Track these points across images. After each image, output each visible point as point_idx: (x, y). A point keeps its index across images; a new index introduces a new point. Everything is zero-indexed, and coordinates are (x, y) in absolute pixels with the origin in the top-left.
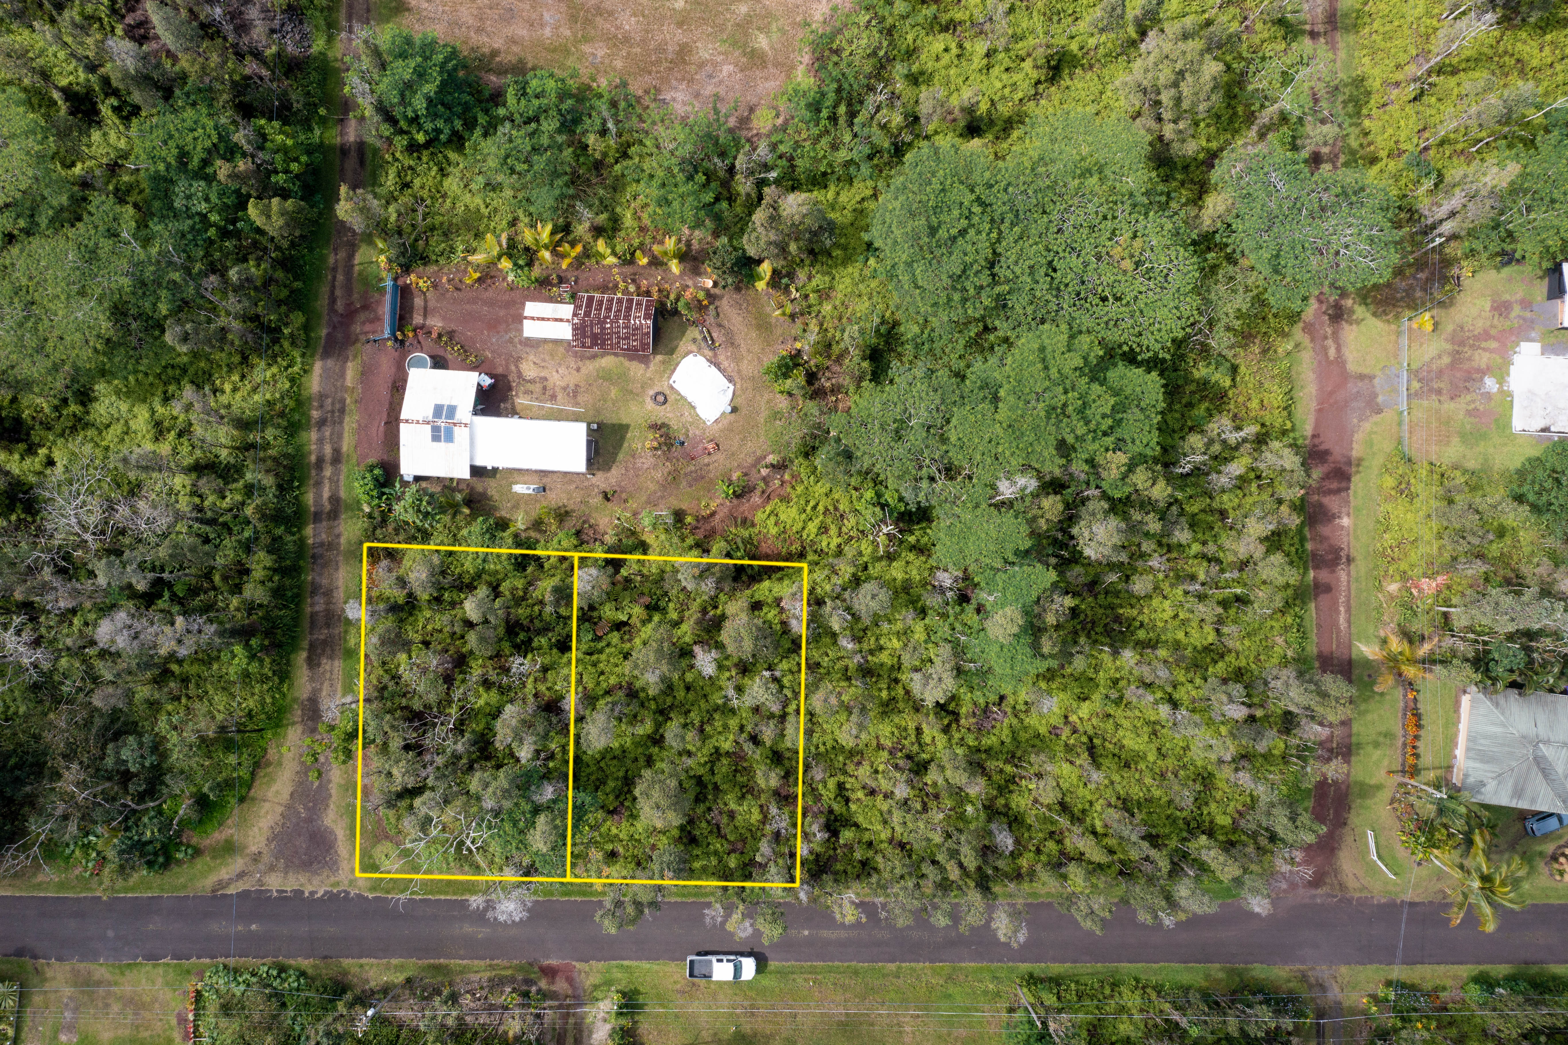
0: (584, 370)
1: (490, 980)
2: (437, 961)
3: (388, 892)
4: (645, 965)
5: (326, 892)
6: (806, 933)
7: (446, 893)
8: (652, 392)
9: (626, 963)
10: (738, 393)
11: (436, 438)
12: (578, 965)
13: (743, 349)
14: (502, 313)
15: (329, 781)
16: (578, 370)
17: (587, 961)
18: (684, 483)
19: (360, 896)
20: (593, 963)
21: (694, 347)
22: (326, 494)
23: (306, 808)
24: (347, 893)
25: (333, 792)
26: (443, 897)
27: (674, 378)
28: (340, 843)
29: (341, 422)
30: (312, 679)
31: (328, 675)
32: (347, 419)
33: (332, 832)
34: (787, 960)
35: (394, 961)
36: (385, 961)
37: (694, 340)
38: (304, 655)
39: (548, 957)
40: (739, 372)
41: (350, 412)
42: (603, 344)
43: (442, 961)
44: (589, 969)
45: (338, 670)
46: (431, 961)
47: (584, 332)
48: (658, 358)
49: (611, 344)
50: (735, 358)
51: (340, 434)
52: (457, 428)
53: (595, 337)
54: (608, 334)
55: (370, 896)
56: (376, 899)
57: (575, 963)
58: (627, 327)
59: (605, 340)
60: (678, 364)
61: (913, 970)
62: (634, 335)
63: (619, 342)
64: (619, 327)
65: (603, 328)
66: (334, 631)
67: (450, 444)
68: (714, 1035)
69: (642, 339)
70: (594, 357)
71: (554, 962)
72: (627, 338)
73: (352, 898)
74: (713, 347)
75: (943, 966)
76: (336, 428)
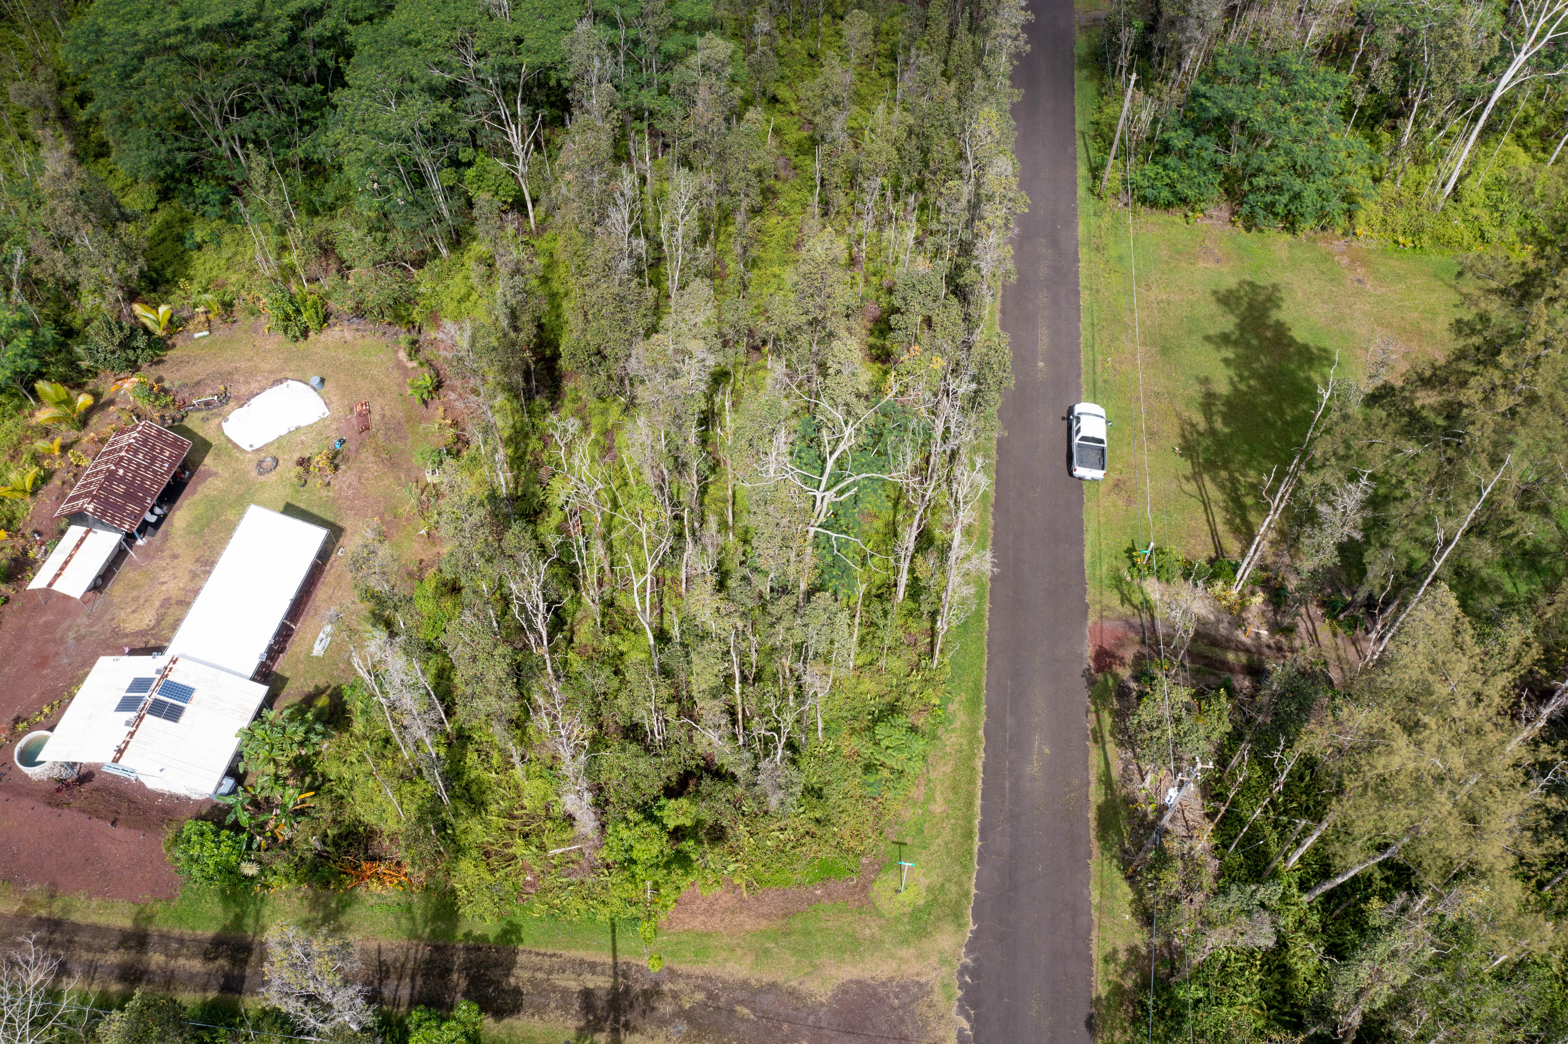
0: (178, 551)
1: (1121, 744)
2: (1093, 824)
3: (967, 894)
4: (1089, 538)
5: (962, 1011)
6: (1041, 364)
7: (971, 795)
8: (254, 473)
9: (1087, 556)
10: (299, 375)
11: (174, 714)
12: (1092, 618)
13: (243, 365)
14: (29, 647)
15: (744, 984)
16: (175, 557)
17: (1087, 606)
18: (399, 444)
19: (972, 946)
20: (1088, 599)
21: (214, 422)
22: (196, 965)
24: (964, 970)
25: (766, 979)
26: (978, 802)
27: (245, 446)
28: (866, 975)
29: (77, 928)
30: (540, 1010)
31: (540, 975)
32: (76, 917)
33: (844, 989)
34: (1079, 386)
35: (1095, 897)
36: (1095, 914)
37: (205, 420)
38: (489, 1022)
39: (1081, 657)
40: (271, 372)
41: (66, 909)
42: (147, 492)
43: (1092, 814)
44: (1098, 607)
45: (538, 954)
46: (1093, 834)
47: (114, 505)
48: (208, 461)
49: (153, 482)
50: (251, 374)
51: (97, 931)
52: (172, 677)
53: (130, 496)
54: (134, 478)
55: (972, 927)
56: (976, 917)
57: (1090, 623)
58: (136, 452)
59: (141, 487)
60: (229, 440)
61: (1089, 277)
62: (153, 448)
63: (155, 472)
64: (130, 460)
65: (122, 480)
66: (459, 958)
67: (195, 695)
68: (1187, 479)
69: (165, 443)
70: (166, 535)
71: (1089, 651)
72: (153, 459)
73: (975, 960)
74: (225, 398)
75: (1084, 253)
76: (83, 938)
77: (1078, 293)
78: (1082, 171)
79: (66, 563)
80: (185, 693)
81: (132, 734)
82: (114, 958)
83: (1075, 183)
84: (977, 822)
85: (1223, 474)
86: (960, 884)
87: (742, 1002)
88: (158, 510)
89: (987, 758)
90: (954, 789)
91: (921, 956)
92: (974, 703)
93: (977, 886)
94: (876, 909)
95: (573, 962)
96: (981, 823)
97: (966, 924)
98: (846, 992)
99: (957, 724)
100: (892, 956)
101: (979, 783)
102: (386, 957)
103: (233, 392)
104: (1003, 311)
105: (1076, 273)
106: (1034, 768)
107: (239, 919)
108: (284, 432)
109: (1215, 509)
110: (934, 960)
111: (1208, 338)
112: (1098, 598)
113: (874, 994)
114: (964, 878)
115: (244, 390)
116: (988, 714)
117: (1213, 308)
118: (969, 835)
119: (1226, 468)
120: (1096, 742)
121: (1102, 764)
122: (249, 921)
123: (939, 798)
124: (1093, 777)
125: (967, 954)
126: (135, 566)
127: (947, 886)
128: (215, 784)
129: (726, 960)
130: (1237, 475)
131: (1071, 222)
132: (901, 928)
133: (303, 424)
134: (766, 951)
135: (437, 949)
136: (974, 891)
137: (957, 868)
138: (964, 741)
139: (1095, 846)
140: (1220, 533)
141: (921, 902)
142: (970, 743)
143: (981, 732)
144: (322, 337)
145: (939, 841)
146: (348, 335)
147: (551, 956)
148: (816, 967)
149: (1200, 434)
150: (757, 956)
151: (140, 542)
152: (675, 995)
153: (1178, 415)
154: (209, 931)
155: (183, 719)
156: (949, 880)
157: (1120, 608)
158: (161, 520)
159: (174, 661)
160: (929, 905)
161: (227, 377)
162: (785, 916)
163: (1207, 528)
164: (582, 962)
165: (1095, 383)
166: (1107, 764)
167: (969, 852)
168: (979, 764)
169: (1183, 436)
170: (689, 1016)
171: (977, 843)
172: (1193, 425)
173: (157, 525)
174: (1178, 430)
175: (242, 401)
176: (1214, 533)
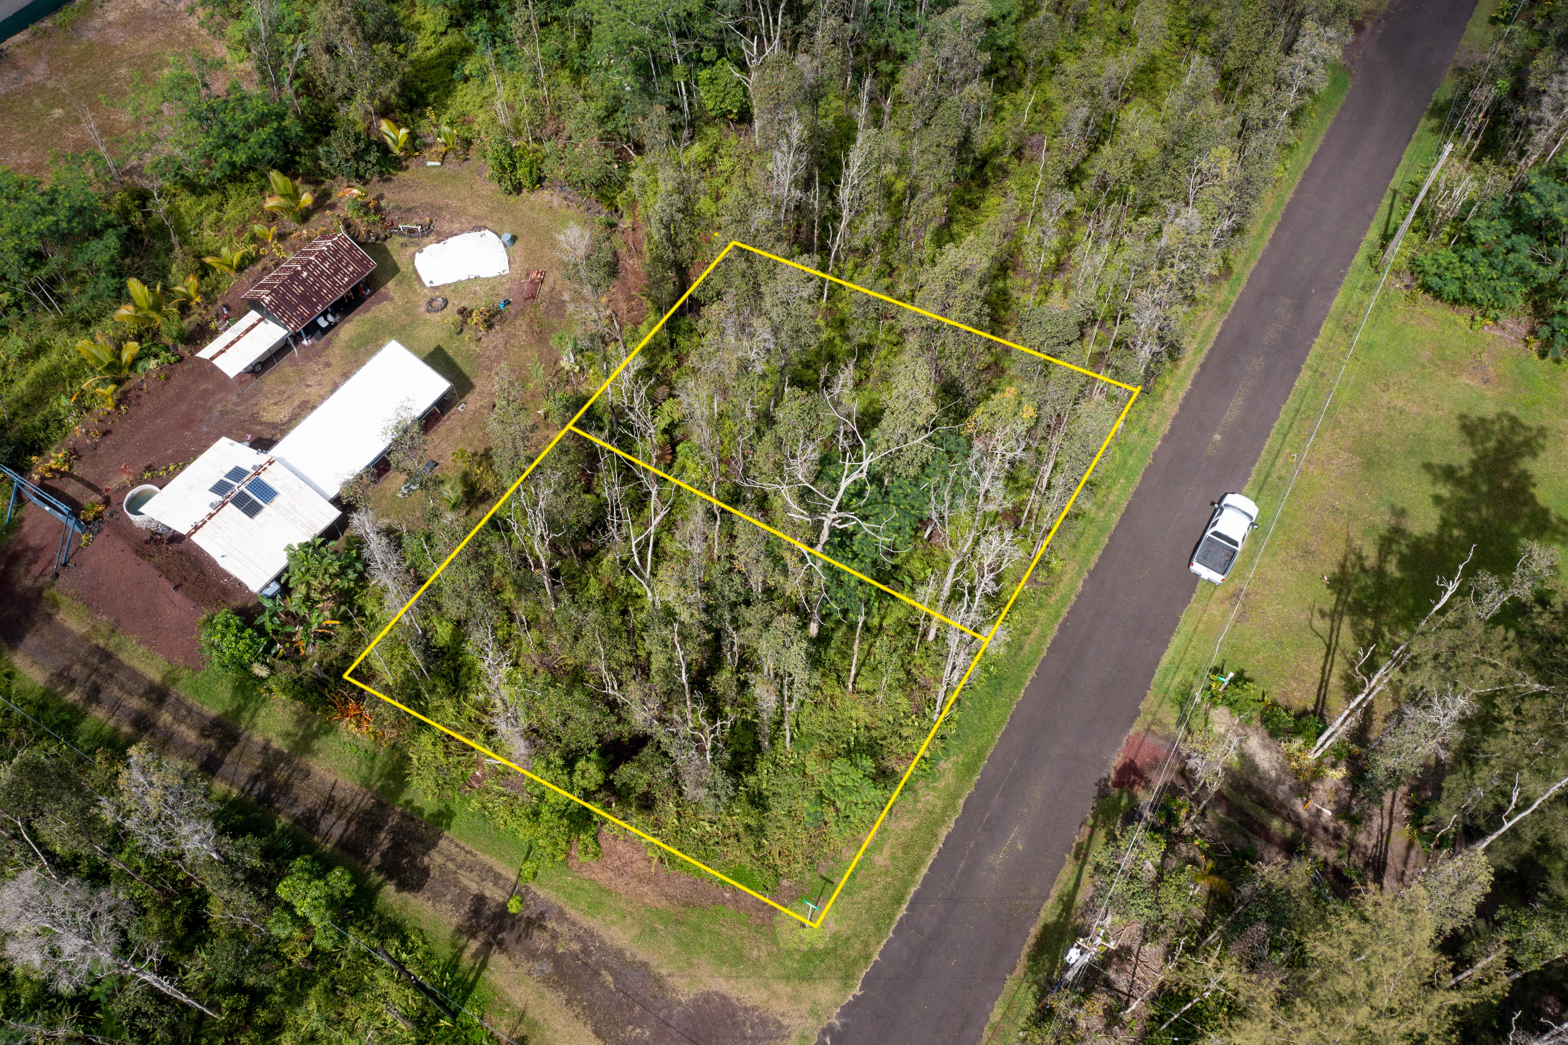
0: (332, 360)
2: (1031, 940)
3: (867, 957)
4: (1176, 642)
6: (1217, 437)
7: (920, 861)
8: (423, 309)
9: (1165, 660)
10: (498, 228)
11: (252, 509)
12: (1137, 727)
13: (454, 203)
14: (184, 407)
15: (619, 953)
17: (1138, 713)
19: (847, 1011)
20: (1143, 706)
21: (411, 249)
22: (191, 736)
23: (638, 1022)
24: (829, 1030)
25: (641, 956)
26: (924, 871)
27: (426, 281)
28: (734, 994)
29: (120, 665)
30: (437, 897)
31: (451, 866)
32: (123, 656)
33: (707, 997)
34: (1248, 474)
35: (996, 1015)
36: (987, 1032)
37: (404, 245)
38: (390, 888)
39: (1105, 764)
40: (475, 217)
41: (119, 647)
42: (321, 299)
43: (1034, 930)
44: (1149, 718)
45: (457, 845)
46: (1026, 950)
47: (288, 303)
48: (391, 285)
49: (330, 291)
50: (457, 214)
51: (134, 675)
52: (263, 477)
53: (304, 299)
54: (314, 283)
55: (857, 991)
56: (867, 983)
57: (1132, 732)
58: (324, 259)
59: (318, 293)
60: (415, 271)
61: (1321, 357)
62: (340, 261)
63: (334, 282)
64: (316, 266)
65: (303, 282)
66: (393, 821)
67: (277, 499)
68: (1323, 614)
69: (353, 259)
70: (329, 342)
71: (1117, 761)
72: (337, 271)
73: (844, 1025)
74: (427, 230)
75: (1327, 328)
76: (121, 676)
77: (1298, 370)
78: (1373, 234)
79: (233, 343)
80: (268, 494)
81: (211, 516)
82: (135, 703)
83: (1356, 246)
84: (913, 890)
85: (1369, 623)
86: (866, 944)
87: (609, 969)
88: (330, 318)
89: (954, 830)
90: (906, 848)
91: (795, 998)
92: (969, 769)
93: (882, 954)
94: (774, 935)
95: (483, 865)
96: (917, 893)
97: (852, 986)
98: (707, 1001)
99: (941, 784)
100: (767, 987)
101: (935, 851)
102: (338, 794)
103: (436, 226)
104: (1203, 367)
105: (1308, 348)
106: (998, 859)
107: (240, 709)
108: (464, 278)
109: (1338, 658)
110: (805, 1007)
111: (1428, 467)
112: (1153, 709)
113: (733, 1016)
114: (873, 941)
115: (446, 227)
116: (978, 786)
117: (1453, 432)
118: (898, 901)
119: (1375, 616)
120: (1077, 857)
121: (1071, 884)
122: (246, 715)
123: (887, 851)
124: (1054, 893)
125: (839, 1016)
126: (294, 363)
127: (852, 941)
128: (263, 584)
129: (613, 923)
130: (1385, 629)
131: (1330, 290)
132: (789, 963)
133: (483, 276)
134: (654, 930)
135: (380, 805)
136: (876, 957)
137: (871, 928)
138: (939, 803)
139: (1022, 964)
140: (1331, 687)
141: (821, 946)
142: (945, 808)
143: (961, 801)
144: (533, 197)
145: (867, 894)
146: (556, 201)
147: (467, 852)
148: (691, 965)
149: (1363, 570)
150: (643, 930)
151: (305, 342)
152: (554, 936)
153: (1349, 541)
154: (213, 711)
155: (258, 517)
156: (858, 937)
157: (1173, 728)
158: (331, 327)
159: (270, 463)
160: (827, 952)
161: (436, 210)
162: (686, 904)
163: (1318, 675)
164: (490, 869)
165: (1267, 476)
166: (1077, 885)
167: (891, 917)
168: (943, 833)
169: (1343, 566)
170: (557, 960)
171: (902, 911)
172: (1360, 557)
173: (325, 331)
174: (1340, 558)
175: (442, 237)
176: (1324, 683)
